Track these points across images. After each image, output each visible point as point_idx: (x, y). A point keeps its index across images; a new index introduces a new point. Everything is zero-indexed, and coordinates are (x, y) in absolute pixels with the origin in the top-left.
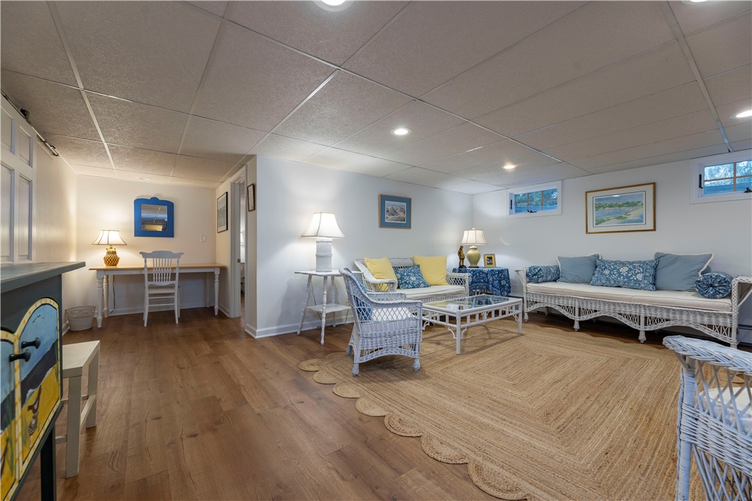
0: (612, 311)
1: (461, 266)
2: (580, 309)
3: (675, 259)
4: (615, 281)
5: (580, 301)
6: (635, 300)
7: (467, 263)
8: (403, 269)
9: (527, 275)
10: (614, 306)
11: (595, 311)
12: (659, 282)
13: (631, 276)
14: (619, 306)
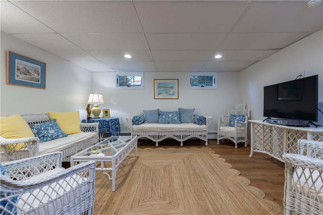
0: (171, 135)
1: (89, 118)
2: (158, 136)
3: (186, 110)
4: (168, 121)
5: (159, 132)
6: (179, 129)
7: (92, 116)
8: (39, 124)
9: (133, 121)
10: (172, 132)
11: (165, 136)
12: (182, 120)
13: (173, 118)
14: (174, 132)
